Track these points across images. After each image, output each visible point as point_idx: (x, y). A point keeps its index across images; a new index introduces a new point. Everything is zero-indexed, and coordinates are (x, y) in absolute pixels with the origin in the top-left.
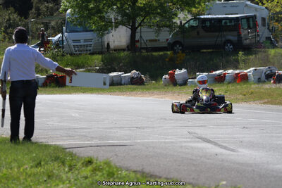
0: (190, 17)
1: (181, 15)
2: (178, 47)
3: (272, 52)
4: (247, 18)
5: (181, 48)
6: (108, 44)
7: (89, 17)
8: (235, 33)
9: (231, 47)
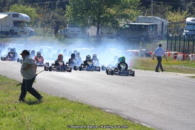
0: (126, 23)
1: (122, 22)
4: (152, 25)
6: (88, 34)
7: (77, 20)
8: (146, 32)
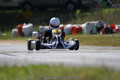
2: (27, 7)
3: (106, 11)
5: (30, 7)
9: (73, 6)
